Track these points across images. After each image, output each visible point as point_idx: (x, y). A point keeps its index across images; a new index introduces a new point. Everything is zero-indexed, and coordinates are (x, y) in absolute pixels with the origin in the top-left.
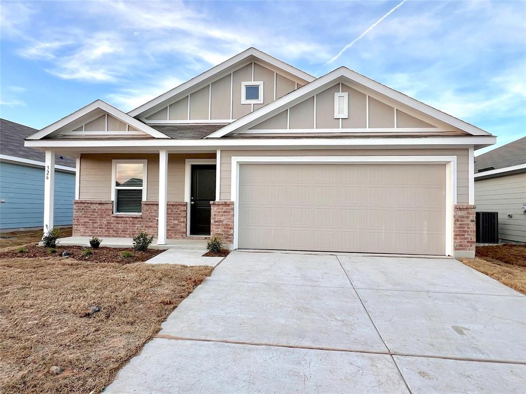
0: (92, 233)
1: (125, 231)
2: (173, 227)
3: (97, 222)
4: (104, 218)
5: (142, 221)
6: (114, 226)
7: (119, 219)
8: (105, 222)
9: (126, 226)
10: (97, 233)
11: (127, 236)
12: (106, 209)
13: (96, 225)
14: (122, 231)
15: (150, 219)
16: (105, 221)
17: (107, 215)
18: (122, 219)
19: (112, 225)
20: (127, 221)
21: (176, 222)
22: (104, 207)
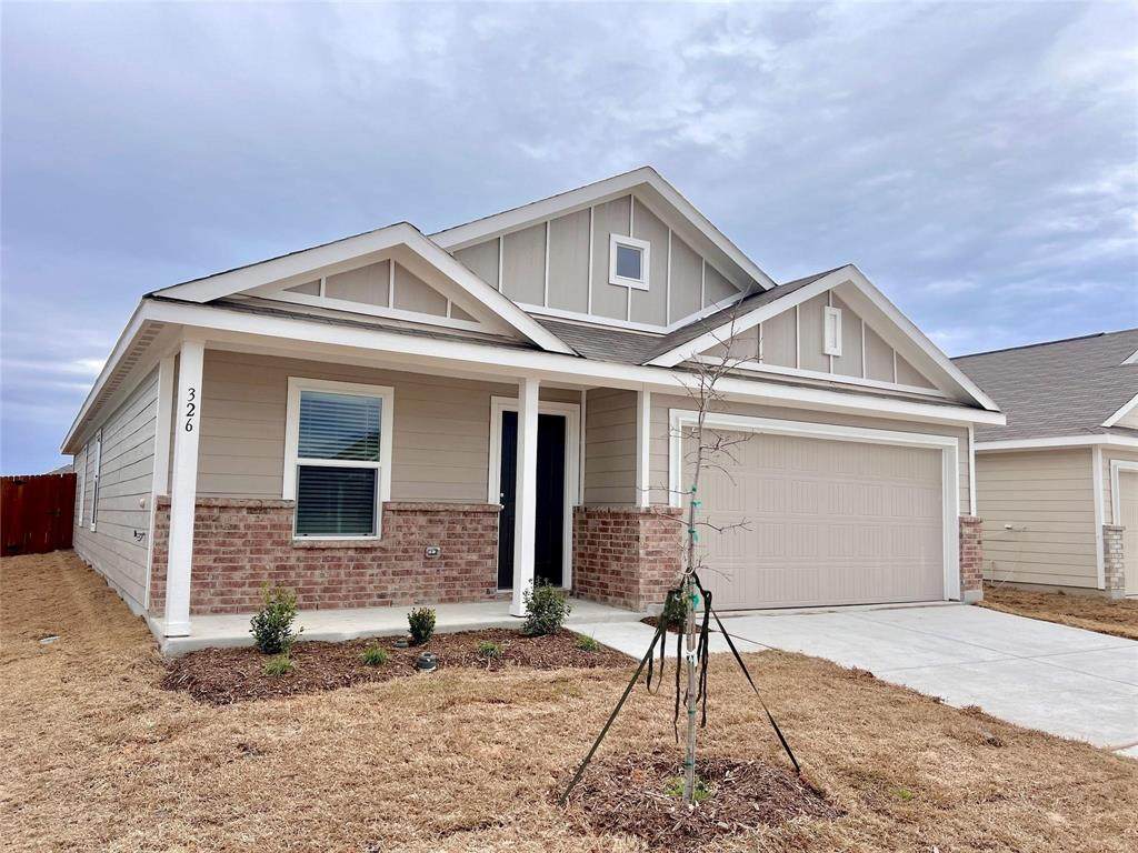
0: (224, 602)
1: (335, 591)
2: (467, 571)
3: (242, 568)
4: (267, 552)
5: (386, 558)
6: (298, 575)
7: (316, 554)
8: (271, 566)
9: (338, 575)
10: (240, 601)
11: (341, 603)
12: (274, 526)
13: (237, 576)
14: (326, 590)
15: (405, 551)
16: (268, 563)
17: (275, 543)
18: (327, 553)
19: (293, 573)
20: (340, 559)
21: (474, 557)
22: (265, 519)
